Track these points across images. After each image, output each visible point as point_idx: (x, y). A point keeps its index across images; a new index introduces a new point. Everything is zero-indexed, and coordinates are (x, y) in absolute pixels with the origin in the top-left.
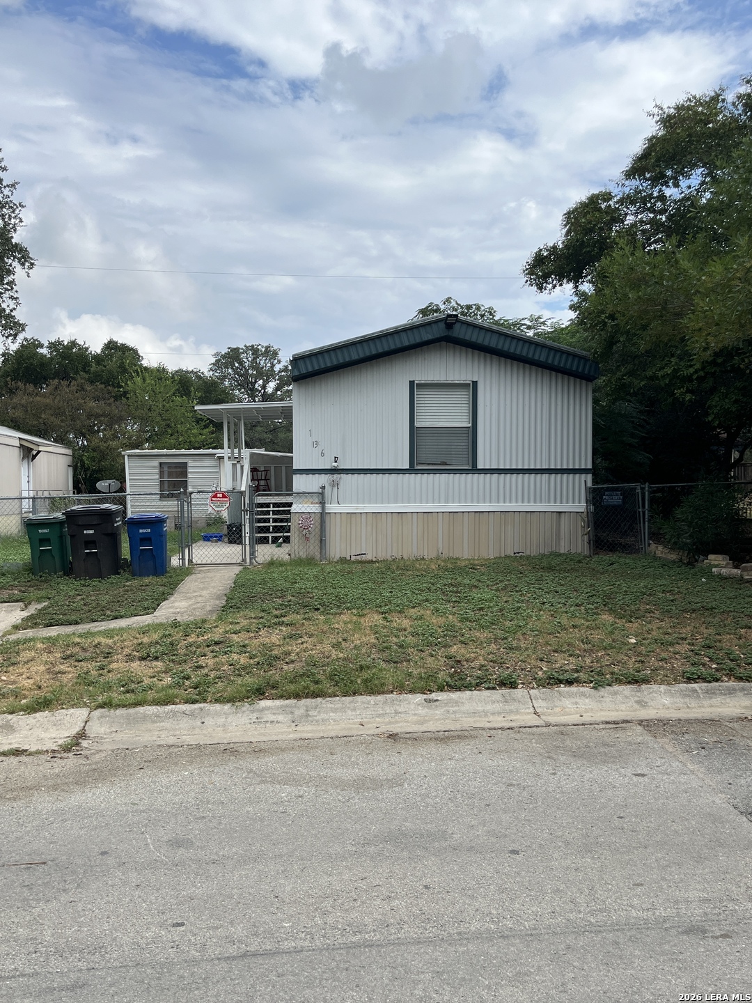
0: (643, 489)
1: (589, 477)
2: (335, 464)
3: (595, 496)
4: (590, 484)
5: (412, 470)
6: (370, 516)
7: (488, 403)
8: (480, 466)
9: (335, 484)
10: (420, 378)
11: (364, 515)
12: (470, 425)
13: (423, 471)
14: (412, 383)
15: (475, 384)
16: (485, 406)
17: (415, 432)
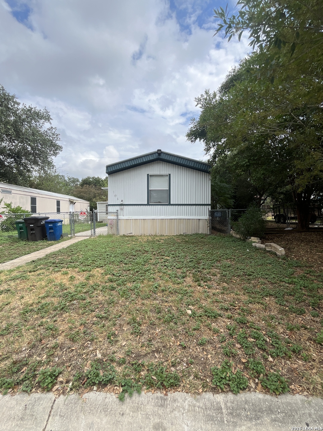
0: (229, 211)
1: (210, 207)
2: (122, 203)
3: (212, 214)
4: (210, 209)
5: (148, 204)
6: (134, 220)
7: (174, 181)
8: (172, 203)
9: (122, 209)
10: (151, 173)
11: (132, 220)
12: (168, 189)
13: (152, 205)
14: (148, 175)
15: (170, 175)
16: (173, 182)
17: (149, 191)
